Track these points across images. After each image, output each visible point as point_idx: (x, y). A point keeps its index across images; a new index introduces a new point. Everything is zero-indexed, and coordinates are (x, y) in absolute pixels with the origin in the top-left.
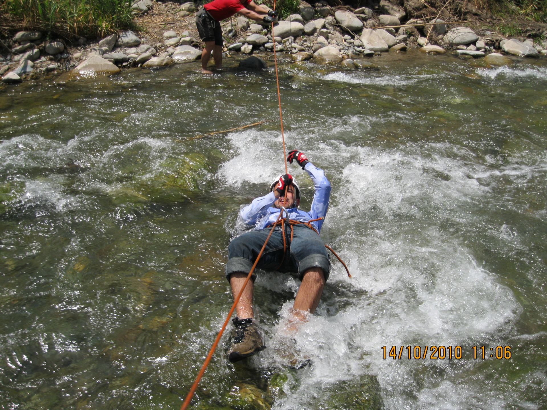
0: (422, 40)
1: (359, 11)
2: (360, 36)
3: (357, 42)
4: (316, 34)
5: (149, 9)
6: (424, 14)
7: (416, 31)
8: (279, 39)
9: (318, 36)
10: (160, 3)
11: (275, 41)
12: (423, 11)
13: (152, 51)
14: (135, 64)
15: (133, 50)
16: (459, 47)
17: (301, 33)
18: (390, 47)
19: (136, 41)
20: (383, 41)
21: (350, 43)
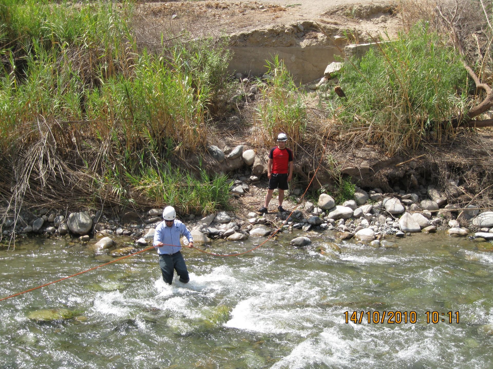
0: (452, 223)
1: (406, 197)
2: (399, 218)
3: (394, 224)
4: (361, 218)
5: (245, 192)
6: (459, 200)
7: (450, 215)
8: (332, 220)
9: (362, 219)
10: (254, 186)
11: (328, 222)
12: (459, 198)
13: (236, 228)
14: (222, 237)
15: (224, 225)
16: (482, 229)
17: (350, 216)
18: (422, 228)
19: (227, 219)
20: (417, 224)
21: (390, 224)
